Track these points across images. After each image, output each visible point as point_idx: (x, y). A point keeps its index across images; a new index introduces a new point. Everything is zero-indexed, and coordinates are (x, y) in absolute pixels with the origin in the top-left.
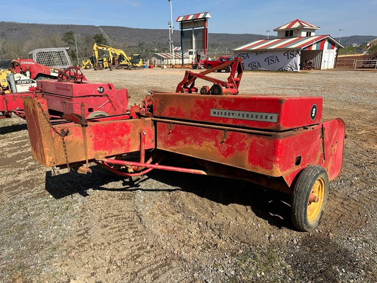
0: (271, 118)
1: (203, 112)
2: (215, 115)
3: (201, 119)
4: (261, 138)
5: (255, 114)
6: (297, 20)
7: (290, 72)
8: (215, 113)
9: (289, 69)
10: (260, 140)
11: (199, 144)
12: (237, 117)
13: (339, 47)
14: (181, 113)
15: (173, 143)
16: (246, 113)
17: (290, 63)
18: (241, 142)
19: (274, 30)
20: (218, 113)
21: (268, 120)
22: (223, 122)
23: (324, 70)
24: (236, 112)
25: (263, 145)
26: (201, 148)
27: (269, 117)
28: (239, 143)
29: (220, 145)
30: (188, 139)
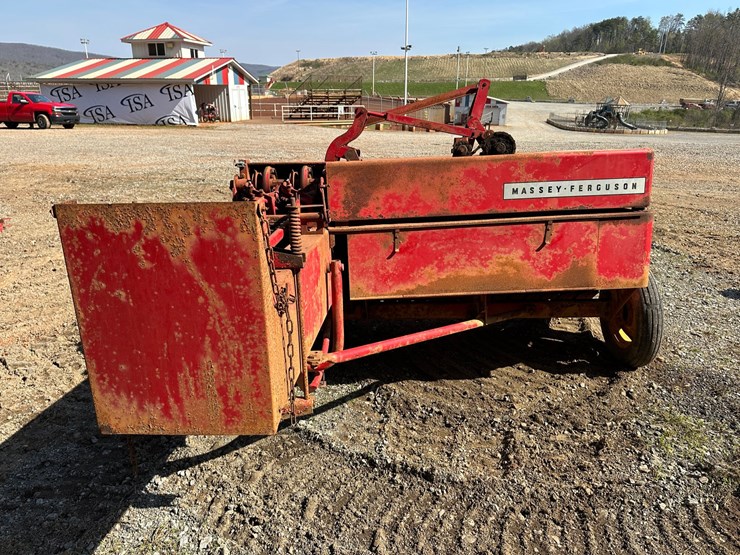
0: (634, 186)
1: (484, 192)
2: (516, 196)
3: (479, 208)
4: (622, 225)
5: (603, 183)
6: (167, 25)
7: (180, 126)
8: (515, 191)
9: (177, 121)
10: (621, 229)
11: (482, 264)
12: (568, 193)
13: (251, 82)
14: (421, 204)
15: (403, 276)
16: (585, 183)
17: (177, 108)
18: (583, 239)
19: (123, 40)
20: (524, 191)
21: (630, 190)
22: (536, 206)
23: (237, 122)
24: (566, 184)
25: (624, 238)
26: (487, 272)
27: (630, 186)
28: (579, 241)
29: (534, 255)
30: (449, 258)
